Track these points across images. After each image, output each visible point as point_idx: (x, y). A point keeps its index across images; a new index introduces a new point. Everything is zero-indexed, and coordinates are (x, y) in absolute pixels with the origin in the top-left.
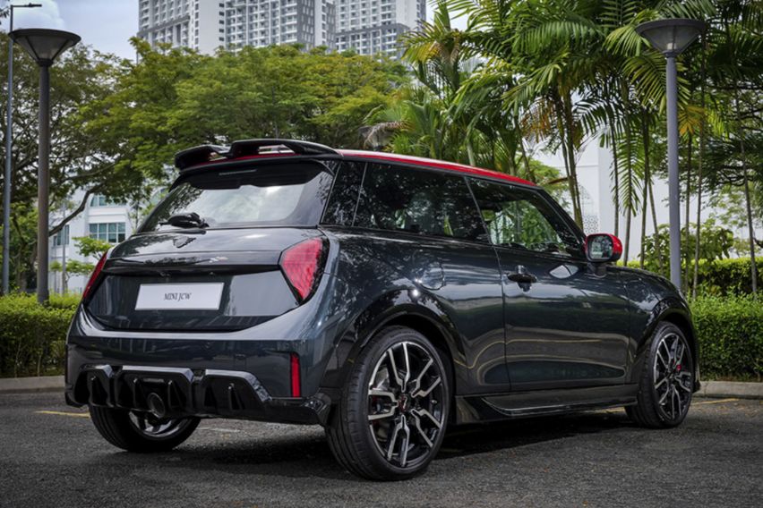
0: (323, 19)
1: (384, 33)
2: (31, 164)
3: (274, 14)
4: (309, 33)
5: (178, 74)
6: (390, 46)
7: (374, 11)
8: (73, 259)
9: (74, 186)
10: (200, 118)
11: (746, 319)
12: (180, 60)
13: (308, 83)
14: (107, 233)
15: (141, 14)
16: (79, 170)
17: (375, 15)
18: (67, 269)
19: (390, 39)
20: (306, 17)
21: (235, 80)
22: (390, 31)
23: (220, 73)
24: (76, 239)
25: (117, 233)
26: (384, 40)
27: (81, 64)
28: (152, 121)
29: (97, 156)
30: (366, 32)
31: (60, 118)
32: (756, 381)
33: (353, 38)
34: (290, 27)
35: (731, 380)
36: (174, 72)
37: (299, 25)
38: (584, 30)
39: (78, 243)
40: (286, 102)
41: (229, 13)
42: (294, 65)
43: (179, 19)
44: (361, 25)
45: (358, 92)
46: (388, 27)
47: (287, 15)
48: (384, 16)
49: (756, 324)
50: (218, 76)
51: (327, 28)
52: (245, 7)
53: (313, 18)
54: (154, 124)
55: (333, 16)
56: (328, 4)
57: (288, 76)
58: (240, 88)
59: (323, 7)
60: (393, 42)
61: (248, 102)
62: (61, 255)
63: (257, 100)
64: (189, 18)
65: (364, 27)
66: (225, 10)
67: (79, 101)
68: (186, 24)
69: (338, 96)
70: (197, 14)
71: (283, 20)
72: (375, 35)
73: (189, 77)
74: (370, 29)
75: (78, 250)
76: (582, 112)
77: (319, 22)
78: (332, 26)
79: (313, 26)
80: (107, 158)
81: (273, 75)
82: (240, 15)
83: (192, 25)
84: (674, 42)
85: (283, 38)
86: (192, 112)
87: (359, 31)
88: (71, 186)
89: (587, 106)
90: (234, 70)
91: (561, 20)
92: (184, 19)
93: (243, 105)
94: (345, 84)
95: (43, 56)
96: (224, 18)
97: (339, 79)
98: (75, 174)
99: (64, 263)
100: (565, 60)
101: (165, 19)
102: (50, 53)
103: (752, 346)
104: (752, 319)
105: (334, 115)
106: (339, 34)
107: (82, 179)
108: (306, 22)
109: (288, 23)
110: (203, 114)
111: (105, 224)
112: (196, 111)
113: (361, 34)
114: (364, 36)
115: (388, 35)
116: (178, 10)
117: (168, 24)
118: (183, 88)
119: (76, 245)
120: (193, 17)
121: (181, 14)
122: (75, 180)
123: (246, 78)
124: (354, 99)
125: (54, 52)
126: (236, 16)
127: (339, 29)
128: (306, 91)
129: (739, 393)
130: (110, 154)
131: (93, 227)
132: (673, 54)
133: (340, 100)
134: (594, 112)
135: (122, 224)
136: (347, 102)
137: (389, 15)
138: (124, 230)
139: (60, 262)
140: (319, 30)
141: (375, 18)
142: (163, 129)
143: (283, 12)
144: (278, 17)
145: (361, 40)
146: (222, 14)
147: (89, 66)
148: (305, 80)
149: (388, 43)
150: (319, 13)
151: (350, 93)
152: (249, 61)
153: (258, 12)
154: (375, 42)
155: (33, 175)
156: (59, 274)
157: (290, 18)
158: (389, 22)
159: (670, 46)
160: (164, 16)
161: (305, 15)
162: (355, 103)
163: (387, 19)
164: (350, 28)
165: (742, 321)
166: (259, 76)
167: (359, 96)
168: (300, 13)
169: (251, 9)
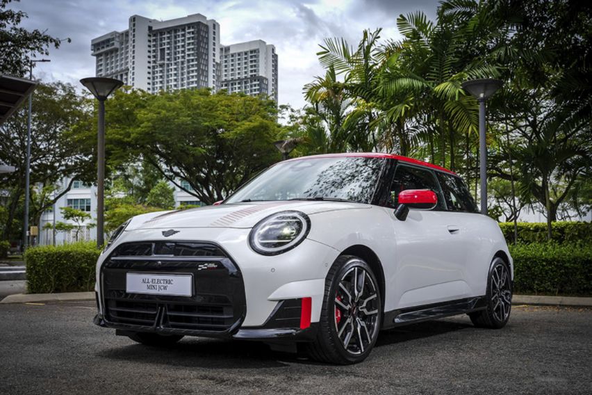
0: (214, 72)
1: (251, 82)
2: (35, 161)
3: (182, 69)
4: (204, 81)
5: (137, 105)
6: (255, 90)
7: (246, 68)
8: (60, 221)
9: (62, 175)
10: (152, 133)
11: (530, 258)
12: (137, 97)
13: (218, 112)
14: (79, 205)
15: (98, 67)
16: (66, 165)
17: (246, 70)
18: (56, 228)
19: (255, 85)
20: (203, 70)
21: (174, 110)
22: (255, 80)
23: (164, 105)
24: (61, 208)
25: (85, 205)
26: (251, 86)
27: (70, 98)
28: (121, 135)
29: (77, 156)
30: (240, 81)
31: (55, 132)
32: (535, 295)
33: (232, 84)
34: (193, 77)
35: (520, 294)
36: (134, 104)
37: (198, 76)
38: (420, 84)
39: (63, 211)
40: (206, 124)
41: (154, 67)
42: (211, 101)
43: (122, 71)
44: (237, 76)
45: (250, 118)
46: (254, 78)
47: (191, 69)
48: (251, 71)
49: (535, 261)
50: (163, 107)
51: (216, 78)
52: (164, 64)
53: (207, 71)
54: (122, 137)
55: (220, 71)
56: (217, 63)
57: (207, 108)
58: (178, 115)
59: (214, 65)
60: (257, 87)
61: (183, 124)
62: (53, 219)
63: (188, 122)
64: (128, 70)
65: (239, 78)
66: (152, 65)
67: (68, 121)
68: (127, 74)
69: (237, 121)
70: (133, 68)
71: (188, 73)
72: (246, 83)
73: (144, 107)
74: (243, 79)
75: (63, 215)
76: (411, 134)
77: (211, 74)
78: (219, 77)
79: (207, 76)
80: (84, 157)
81: (197, 107)
82: (161, 69)
83: (130, 75)
84: (484, 93)
85: (188, 84)
86: (146, 130)
87: (236, 80)
88: (60, 175)
89: (415, 131)
90: (172, 104)
91: (406, 77)
92: (125, 70)
93: (179, 126)
94: (241, 113)
95: (101, 94)
96: (151, 71)
97: (238, 110)
98: (64, 168)
99: (54, 223)
100: (412, 102)
101: (113, 70)
102: (104, 92)
103: (533, 274)
104: (533, 258)
105: (236, 133)
106: (223, 82)
107: (68, 171)
108: (203, 73)
109: (191, 74)
110: (153, 131)
111: (78, 200)
112: (149, 129)
113: (237, 82)
114: (239, 83)
115: (254, 83)
116: (122, 65)
117: (115, 73)
118: (141, 114)
119: (62, 213)
120: (131, 69)
121: (123, 67)
122: (63, 172)
123: (181, 109)
124: (248, 123)
125: (107, 92)
126: (159, 69)
127: (224, 78)
128: (218, 117)
129: (527, 302)
130: (86, 155)
131: (70, 201)
132: (484, 100)
133: (239, 124)
134: (418, 135)
135: (88, 200)
136: (243, 124)
137: (255, 71)
138: (90, 203)
139: (51, 223)
140: (211, 79)
141: (246, 73)
142: (128, 140)
143: (188, 67)
144: (185, 71)
145: (237, 86)
146: (149, 68)
147: (76, 99)
148: (216, 111)
149: (254, 88)
150: (211, 68)
151: (244, 119)
152: (182, 99)
153: (173, 67)
154: (245, 88)
155: (36, 167)
156: (50, 231)
157: (193, 71)
158: (255, 75)
159: (482, 95)
160: (112, 68)
161: (202, 69)
162: (249, 125)
163: (254, 73)
164: (230, 78)
165: (527, 260)
166: (189, 107)
167: (251, 121)
168: (199, 68)
169: (168, 65)
